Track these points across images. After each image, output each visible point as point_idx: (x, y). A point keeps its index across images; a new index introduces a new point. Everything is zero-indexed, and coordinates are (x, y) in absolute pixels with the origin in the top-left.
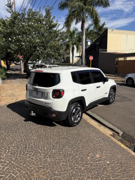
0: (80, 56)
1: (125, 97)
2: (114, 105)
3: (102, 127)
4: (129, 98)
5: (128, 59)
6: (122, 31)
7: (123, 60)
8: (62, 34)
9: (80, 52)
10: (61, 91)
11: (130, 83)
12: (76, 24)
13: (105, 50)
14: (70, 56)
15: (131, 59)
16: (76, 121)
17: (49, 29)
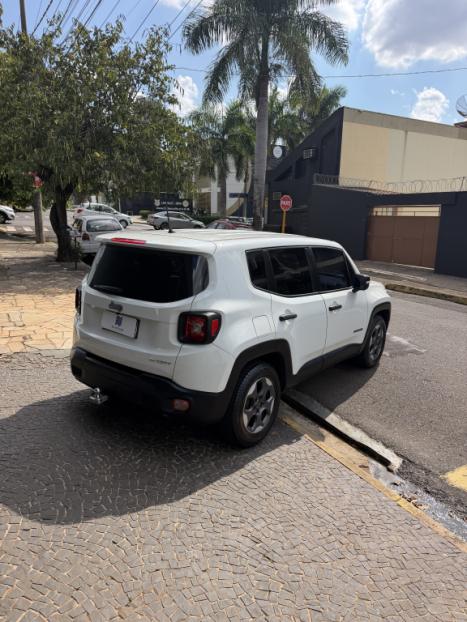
0: (247, 193)
5: (408, 212)
9: (246, 180)
13: (332, 177)
15: (417, 215)
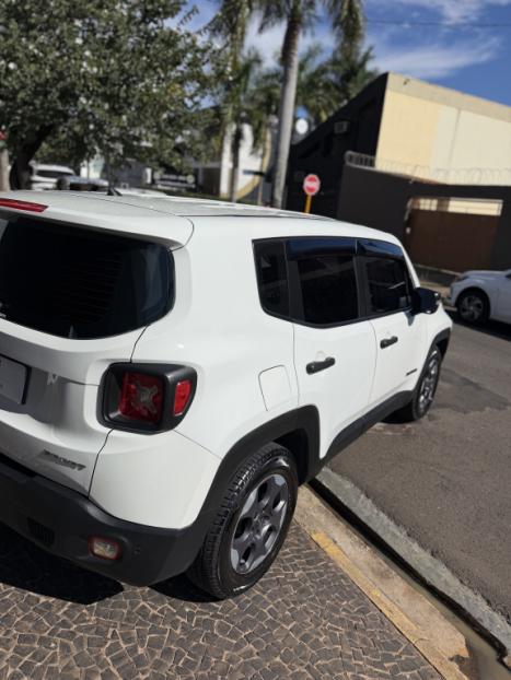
0: (264, 170)
1: (470, 383)
2: (431, 425)
3: (399, 584)
4: (489, 388)
5: (457, 206)
6: (441, 91)
7: (434, 208)
8: (203, 56)
9: (263, 156)
10: (170, 376)
11: (472, 309)
12: (261, 29)
13: (368, 157)
14: (220, 165)
16: (251, 565)
17: (143, 21)
